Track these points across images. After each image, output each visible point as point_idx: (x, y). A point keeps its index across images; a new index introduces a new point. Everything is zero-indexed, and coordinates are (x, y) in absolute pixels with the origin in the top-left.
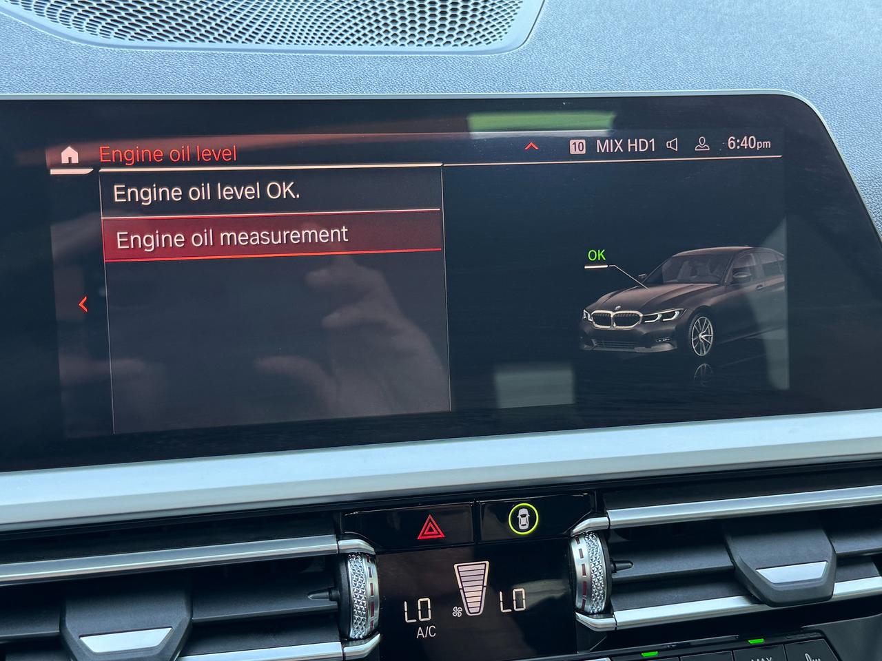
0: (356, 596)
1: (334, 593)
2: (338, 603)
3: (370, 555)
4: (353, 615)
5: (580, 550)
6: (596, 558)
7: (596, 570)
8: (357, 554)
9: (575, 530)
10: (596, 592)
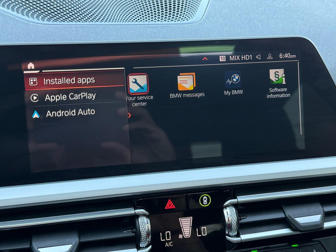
0: (142, 231)
1: (133, 230)
2: (135, 234)
3: (147, 215)
4: (141, 238)
5: (227, 212)
6: (233, 215)
7: (233, 219)
8: (142, 215)
9: (225, 204)
10: (233, 228)
